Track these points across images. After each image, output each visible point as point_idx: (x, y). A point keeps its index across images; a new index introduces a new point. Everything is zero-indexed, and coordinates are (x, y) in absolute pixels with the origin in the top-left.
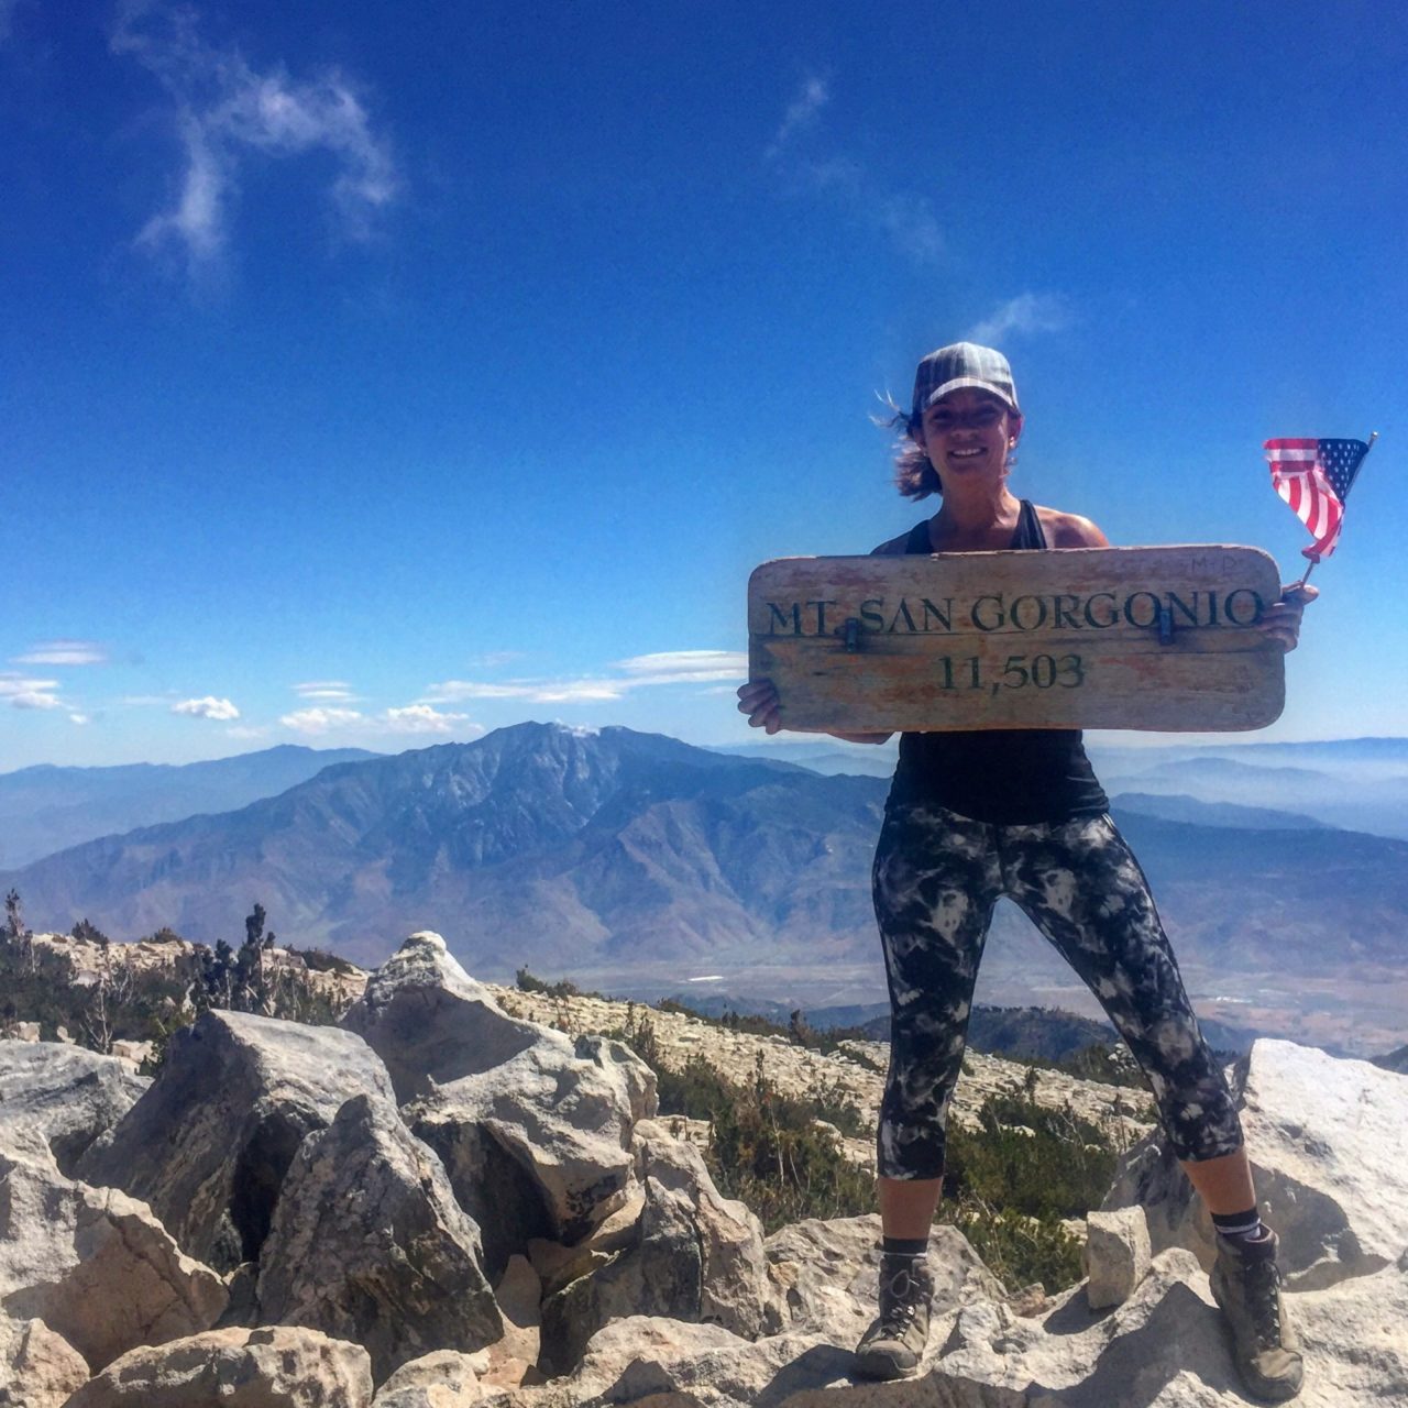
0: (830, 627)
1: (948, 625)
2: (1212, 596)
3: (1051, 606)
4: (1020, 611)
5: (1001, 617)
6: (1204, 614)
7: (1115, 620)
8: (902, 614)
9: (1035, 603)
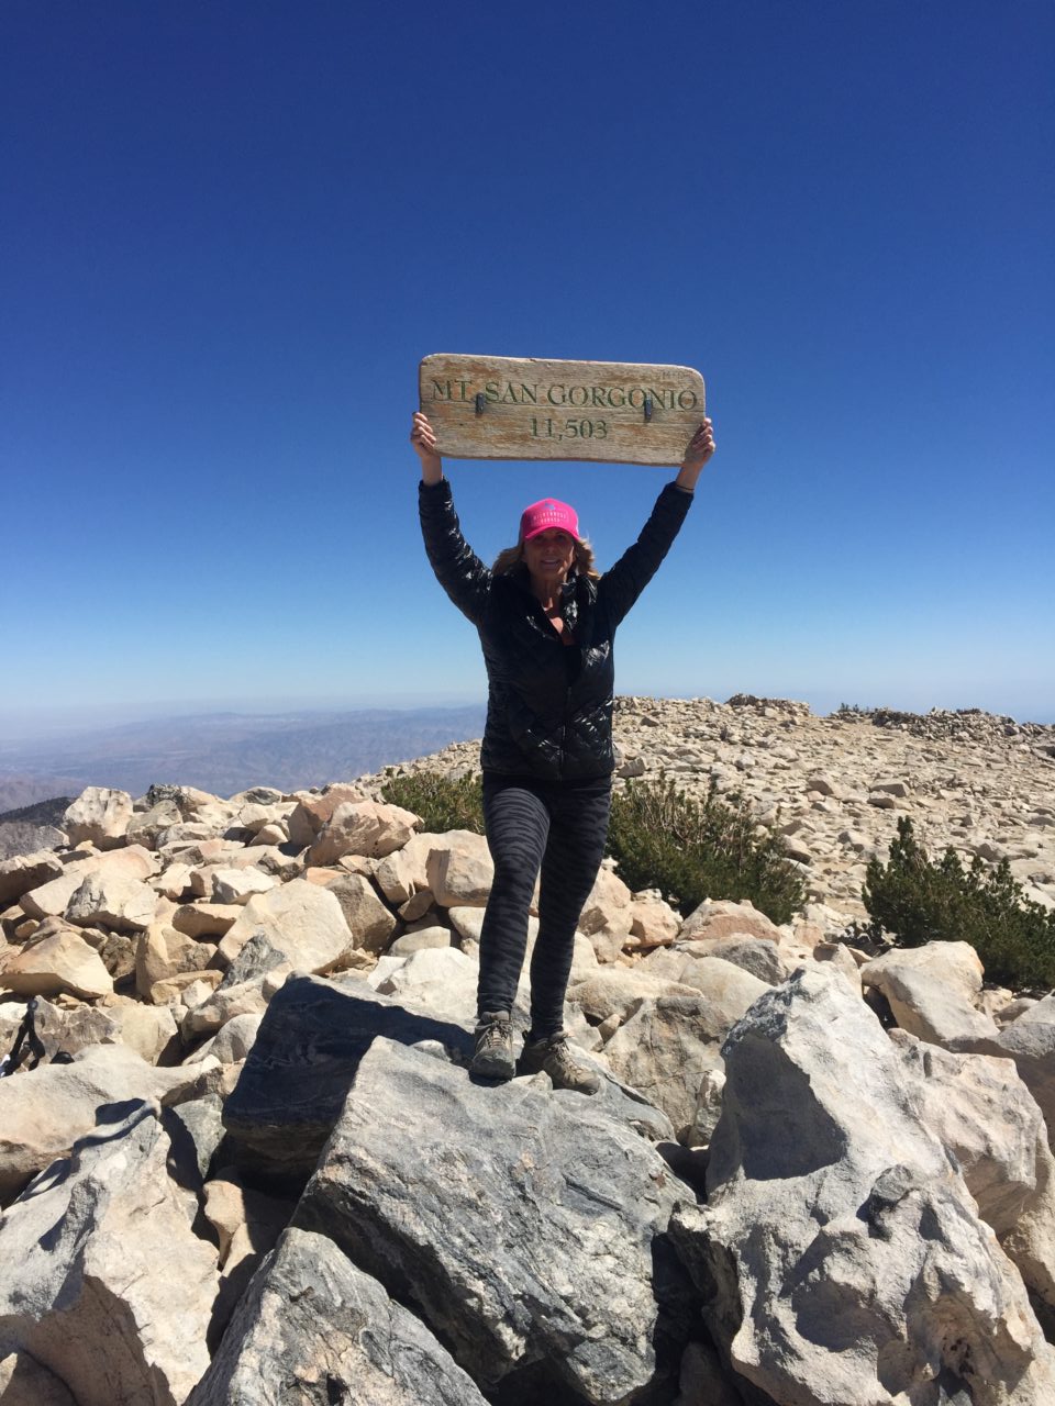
0: (468, 397)
1: (535, 400)
2: (672, 395)
3: (590, 394)
4: (574, 396)
5: (564, 397)
6: (668, 403)
7: (624, 403)
8: (509, 393)
9: (582, 391)
